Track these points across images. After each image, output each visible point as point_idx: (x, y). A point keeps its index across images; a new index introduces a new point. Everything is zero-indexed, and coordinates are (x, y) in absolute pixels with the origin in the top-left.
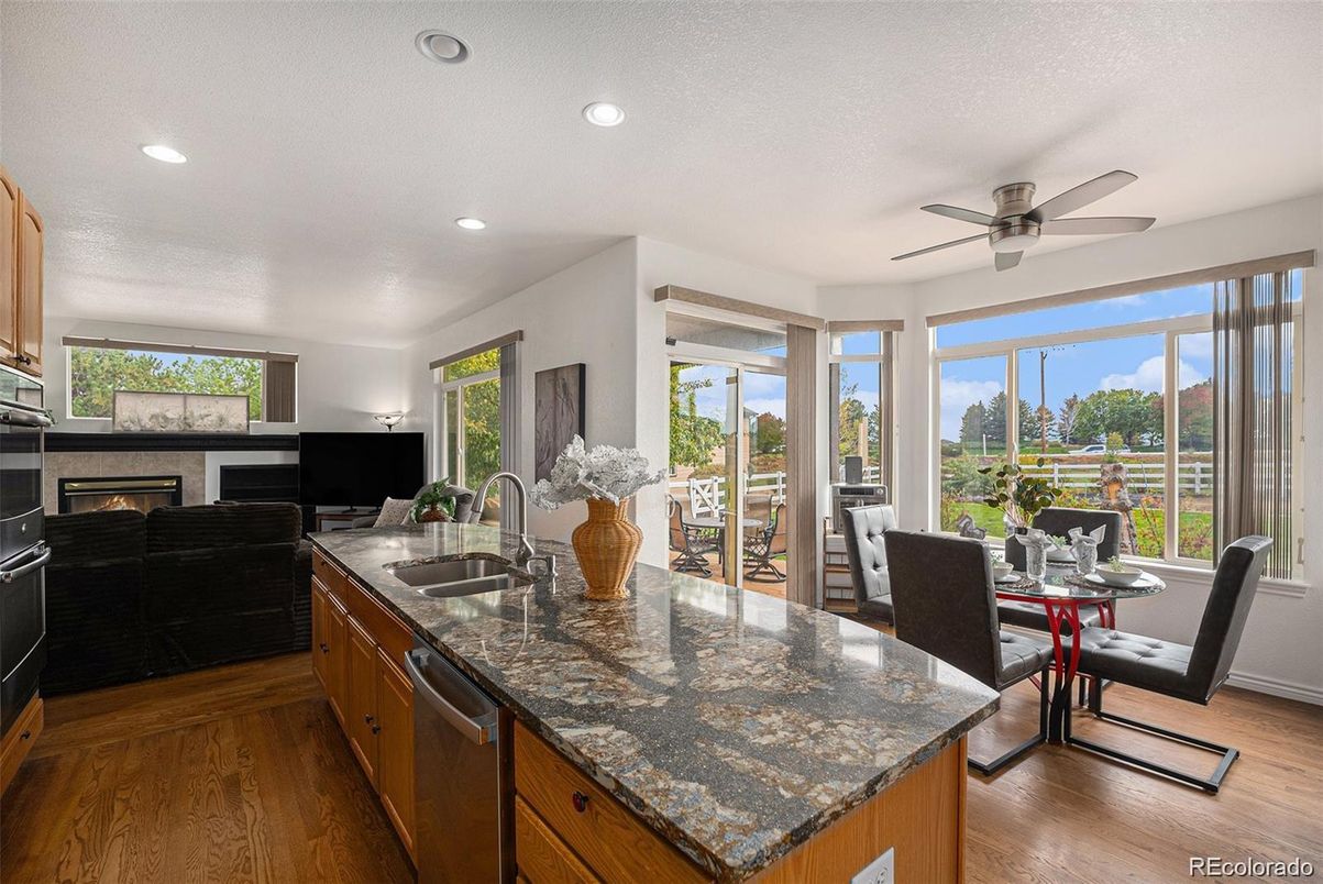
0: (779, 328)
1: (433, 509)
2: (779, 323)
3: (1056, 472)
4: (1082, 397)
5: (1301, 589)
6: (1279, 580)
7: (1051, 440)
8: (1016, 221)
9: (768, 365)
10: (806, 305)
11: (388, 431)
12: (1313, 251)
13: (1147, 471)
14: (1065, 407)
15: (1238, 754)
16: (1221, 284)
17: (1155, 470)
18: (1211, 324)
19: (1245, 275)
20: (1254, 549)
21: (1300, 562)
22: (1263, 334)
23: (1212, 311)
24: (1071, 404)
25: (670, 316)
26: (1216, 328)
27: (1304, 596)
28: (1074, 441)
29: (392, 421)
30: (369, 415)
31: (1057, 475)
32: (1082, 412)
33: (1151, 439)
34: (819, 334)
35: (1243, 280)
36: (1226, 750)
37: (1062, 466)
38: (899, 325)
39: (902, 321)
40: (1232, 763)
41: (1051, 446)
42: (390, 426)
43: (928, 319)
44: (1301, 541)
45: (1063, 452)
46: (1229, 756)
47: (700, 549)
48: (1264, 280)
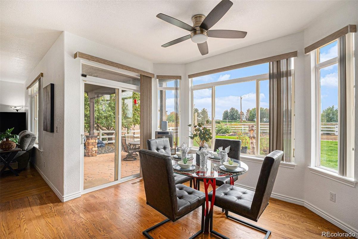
0: (137, 76)
1: (7, 140)
2: (137, 74)
3: (243, 128)
4: (251, 109)
5: (294, 166)
6: (288, 163)
7: (244, 120)
8: (198, 28)
9: (135, 89)
10: (149, 69)
11: (17, 112)
12: (297, 51)
13: (264, 127)
14: (247, 112)
15: (270, 233)
16: (271, 63)
17: (266, 127)
18: (268, 77)
19: (277, 60)
20: (275, 157)
21: (294, 157)
22: (283, 80)
23: (268, 73)
24: (248, 111)
25: (83, 65)
26: (270, 78)
27: (294, 168)
28: (249, 120)
29: (17, 108)
30: (8, 106)
31: (243, 129)
32: (251, 113)
33: (266, 120)
34: (153, 79)
35: (277, 62)
36: (267, 232)
37: (245, 126)
38: (180, 77)
39: (181, 76)
40: (268, 237)
41: (243, 121)
42: (17, 110)
43: (189, 76)
44: (294, 150)
45: (246, 123)
46: (268, 234)
47: (132, 151)
48: (283, 62)
